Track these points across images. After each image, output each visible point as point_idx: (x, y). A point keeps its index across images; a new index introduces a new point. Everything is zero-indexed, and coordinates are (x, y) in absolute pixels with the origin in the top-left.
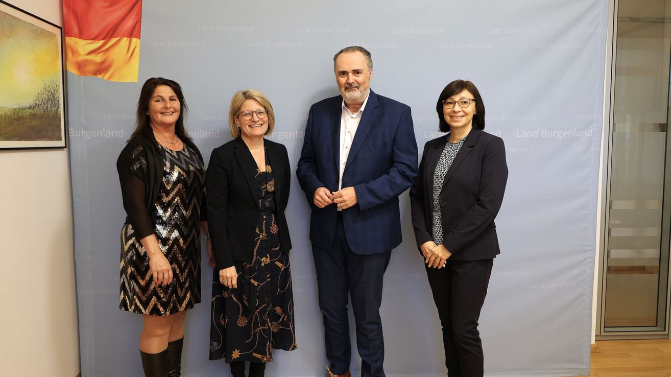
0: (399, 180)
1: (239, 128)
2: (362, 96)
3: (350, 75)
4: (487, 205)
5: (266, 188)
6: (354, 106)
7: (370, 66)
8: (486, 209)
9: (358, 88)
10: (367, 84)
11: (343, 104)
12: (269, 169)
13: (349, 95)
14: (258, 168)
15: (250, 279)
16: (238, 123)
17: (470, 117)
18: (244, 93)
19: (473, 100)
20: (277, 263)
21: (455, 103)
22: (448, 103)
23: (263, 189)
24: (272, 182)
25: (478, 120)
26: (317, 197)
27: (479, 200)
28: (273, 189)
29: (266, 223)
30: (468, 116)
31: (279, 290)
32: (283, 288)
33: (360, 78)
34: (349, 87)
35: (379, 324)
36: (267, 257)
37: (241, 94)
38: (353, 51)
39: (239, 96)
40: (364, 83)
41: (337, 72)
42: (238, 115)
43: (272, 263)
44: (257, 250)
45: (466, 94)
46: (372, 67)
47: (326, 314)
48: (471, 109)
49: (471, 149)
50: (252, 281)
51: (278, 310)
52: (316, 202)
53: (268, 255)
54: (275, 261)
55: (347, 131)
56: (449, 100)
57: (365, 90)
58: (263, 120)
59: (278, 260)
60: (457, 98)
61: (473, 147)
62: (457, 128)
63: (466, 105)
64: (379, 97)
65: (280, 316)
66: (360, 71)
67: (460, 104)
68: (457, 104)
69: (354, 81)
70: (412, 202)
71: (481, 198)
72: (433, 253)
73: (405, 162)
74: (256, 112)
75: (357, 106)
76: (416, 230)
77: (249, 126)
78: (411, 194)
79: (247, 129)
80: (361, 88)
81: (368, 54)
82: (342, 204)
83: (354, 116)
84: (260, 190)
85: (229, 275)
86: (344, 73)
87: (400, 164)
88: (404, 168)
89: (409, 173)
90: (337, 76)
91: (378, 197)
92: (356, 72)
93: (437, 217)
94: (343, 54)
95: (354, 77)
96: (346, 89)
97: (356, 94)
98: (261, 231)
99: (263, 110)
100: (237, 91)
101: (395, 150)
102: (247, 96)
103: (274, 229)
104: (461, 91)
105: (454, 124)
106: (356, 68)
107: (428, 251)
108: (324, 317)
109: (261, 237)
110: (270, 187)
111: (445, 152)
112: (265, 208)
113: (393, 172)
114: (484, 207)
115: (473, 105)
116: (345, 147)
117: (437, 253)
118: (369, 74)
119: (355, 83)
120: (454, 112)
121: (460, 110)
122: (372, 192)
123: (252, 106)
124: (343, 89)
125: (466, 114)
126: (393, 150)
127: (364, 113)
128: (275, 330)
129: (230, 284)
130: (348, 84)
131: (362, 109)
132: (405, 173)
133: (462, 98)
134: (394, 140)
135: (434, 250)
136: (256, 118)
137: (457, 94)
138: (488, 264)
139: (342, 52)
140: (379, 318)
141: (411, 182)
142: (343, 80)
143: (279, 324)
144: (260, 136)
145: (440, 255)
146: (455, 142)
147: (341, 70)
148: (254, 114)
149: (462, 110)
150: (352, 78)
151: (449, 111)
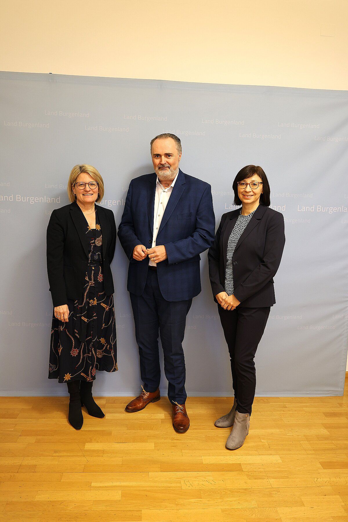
0: (200, 242)
1: (75, 195)
2: (172, 175)
3: (163, 157)
4: (270, 265)
5: (94, 243)
6: (166, 182)
7: (180, 150)
8: (269, 269)
9: (169, 168)
10: (176, 165)
11: (157, 180)
12: (99, 228)
13: (161, 173)
14: (88, 226)
15: (81, 316)
16: (74, 191)
17: (258, 196)
18: (81, 168)
19: (261, 183)
20: (102, 304)
21: (247, 184)
22: (241, 184)
23: (92, 243)
24: (100, 238)
25: (265, 198)
26: (135, 253)
27: (263, 262)
28: (101, 243)
29: (94, 273)
30: (256, 196)
31: (104, 325)
32: (107, 323)
33: (171, 160)
34: (162, 167)
35: (182, 354)
36: (94, 300)
37: (78, 167)
38: (166, 138)
39: (76, 170)
40: (174, 164)
41: (153, 155)
42: (75, 185)
43: (99, 304)
44: (87, 294)
45: (256, 178)
46: (181, 151)
47: (141, 346)
48: (259, 190)
49: (258, 221)
50: (83, 318)
51: (102, 340)
52: (135, 257)
53: (95, 298)
54: (101, 303)
55: (160, 203)
56: (242, 182)
57: (175, 169)
58: (94, 190)
59: (103, 302)
60: (249, 181)
61: (260, 219)
62: (247, 204)
63: (255, 187)
64: (186, 176)
65: (104, 346)
66: (171, 155)
67: (251, 185)
68: (248, 185)
69: (166, 162)
70: (209, 260)
71: (264, 260)
72: (226, 302)
73: (206, 229)
74: (88, 183)
75: (168, 182)
76: (212, 283)
77: (83, 195)
78: (209, 254)
79: (80, 197)
80: (172, 168)
81: (178, 140)
82: (155, 258)
83: (166, 190)
84: (90, 245)
85: (61, 311)
86: (158, 156)
87: (202, 230)
88: (204, 233)
89: (208, 237)
90: (153, 157)
91: (183, 255)
92: (168, 155)
93: (229, 272)
94: (157, 140)
95: (167, 159)
96: (159, 168)
97: (167, 173)
98: (90, 279)
99: (95, 183)
100: (76, 165)
101: (198, 219)
102: (83, 170)
103: (100, 278)
104: (252, 176)
105: (246, 201)
106: (167, 152)
107: (221, 300)
108: (140, 349)
109: (90, 284)
110: (98, 242)
111: (238, 222)
112: (94, 260)
113: (196, 235)
114: (267, 267)
115: (261, 186)
116: (158, 215)
117: (229, 302)
118: (178, 156)
119: (167, 164)
120: (246, 192)
121: (251, 190)
122: (178, 250)
123: (85, 178)
124: (157, 169)
125: (255, 194)
126: (197, 219)
127: (174, 188)
128: (100, 356)
129: (62, 318)
130: (161, 164)
131: (173, 185)
132: (206, 237)
133: (253, 181)
134: (197, 211)
135: (227, 299)
136: (88, 188)
137: (249, 177)
138: (267, 311)
139: (156, 138)
140: (182, 350)
141: (209, 245)
142: (157, 161)
143: (102, 352)
144: (91, 203)
145: (232, 304)
146: (246, 215)
147: (155, 153)
148: (87, 185)
149: (252, 191)
150: (164, 160)
151: (242, 190)
